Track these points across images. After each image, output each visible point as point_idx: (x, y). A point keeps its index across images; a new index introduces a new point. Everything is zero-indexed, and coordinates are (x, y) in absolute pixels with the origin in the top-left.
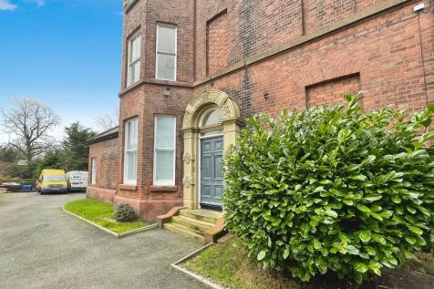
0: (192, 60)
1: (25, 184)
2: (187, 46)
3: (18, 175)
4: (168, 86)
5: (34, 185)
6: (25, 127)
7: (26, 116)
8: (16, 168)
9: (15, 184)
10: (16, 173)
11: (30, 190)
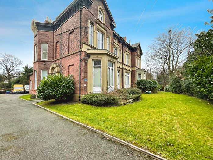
0: (52, 54)
1: (7, 91)
2: (51, 49)
3: (4, 87)
4: (45, 62)
5: (11, 91)
6: (6, 67)
7: (7, 61)
8: (3, 84)
9: (3, 91)
10: (4, 86)
11: (9, 93)
